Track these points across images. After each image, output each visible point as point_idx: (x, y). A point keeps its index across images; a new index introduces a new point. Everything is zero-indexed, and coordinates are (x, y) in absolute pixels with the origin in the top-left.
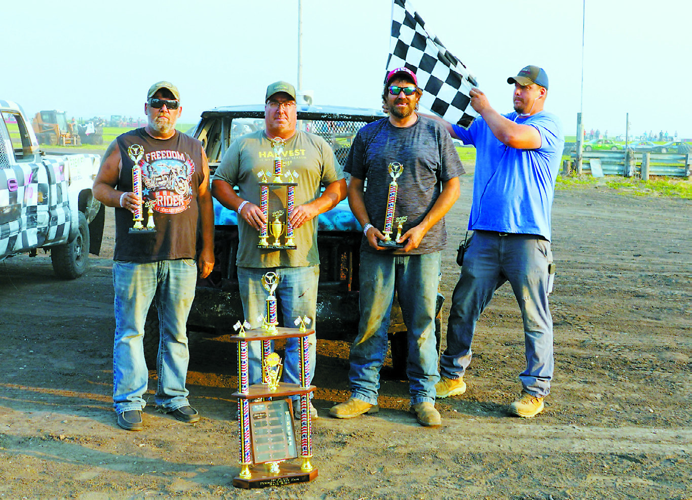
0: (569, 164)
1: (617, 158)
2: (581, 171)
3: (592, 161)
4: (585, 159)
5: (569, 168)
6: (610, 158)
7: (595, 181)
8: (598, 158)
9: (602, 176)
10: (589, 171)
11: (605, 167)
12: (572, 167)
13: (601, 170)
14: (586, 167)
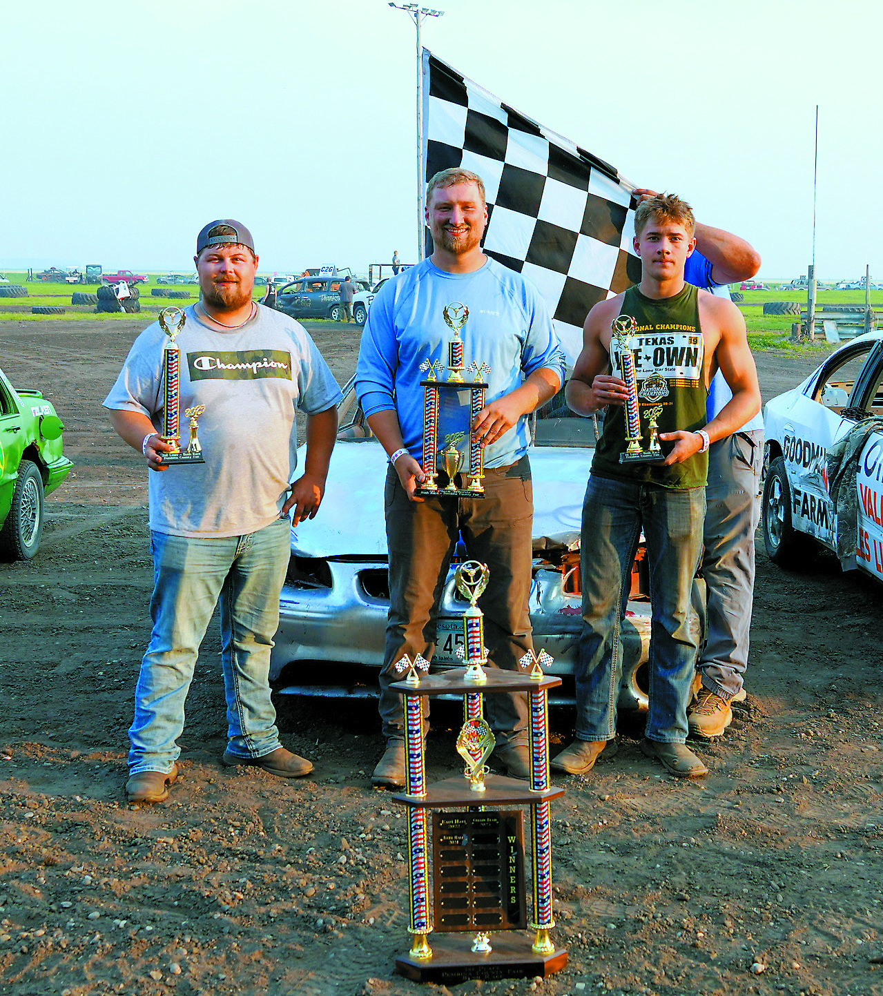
0: (799, 326)
1: (854, 319)
2: (813, 336)
3: (826, 324)
4: (818, 321)
5: (799, 332)
6: (847, 319)
7: (829, 347)
8: (833, 319)
9: (839, 341)
10: (822, 336)
11: (841, 330)
12: (802, 331)
13: (837, 334)
14: (819, 330)
